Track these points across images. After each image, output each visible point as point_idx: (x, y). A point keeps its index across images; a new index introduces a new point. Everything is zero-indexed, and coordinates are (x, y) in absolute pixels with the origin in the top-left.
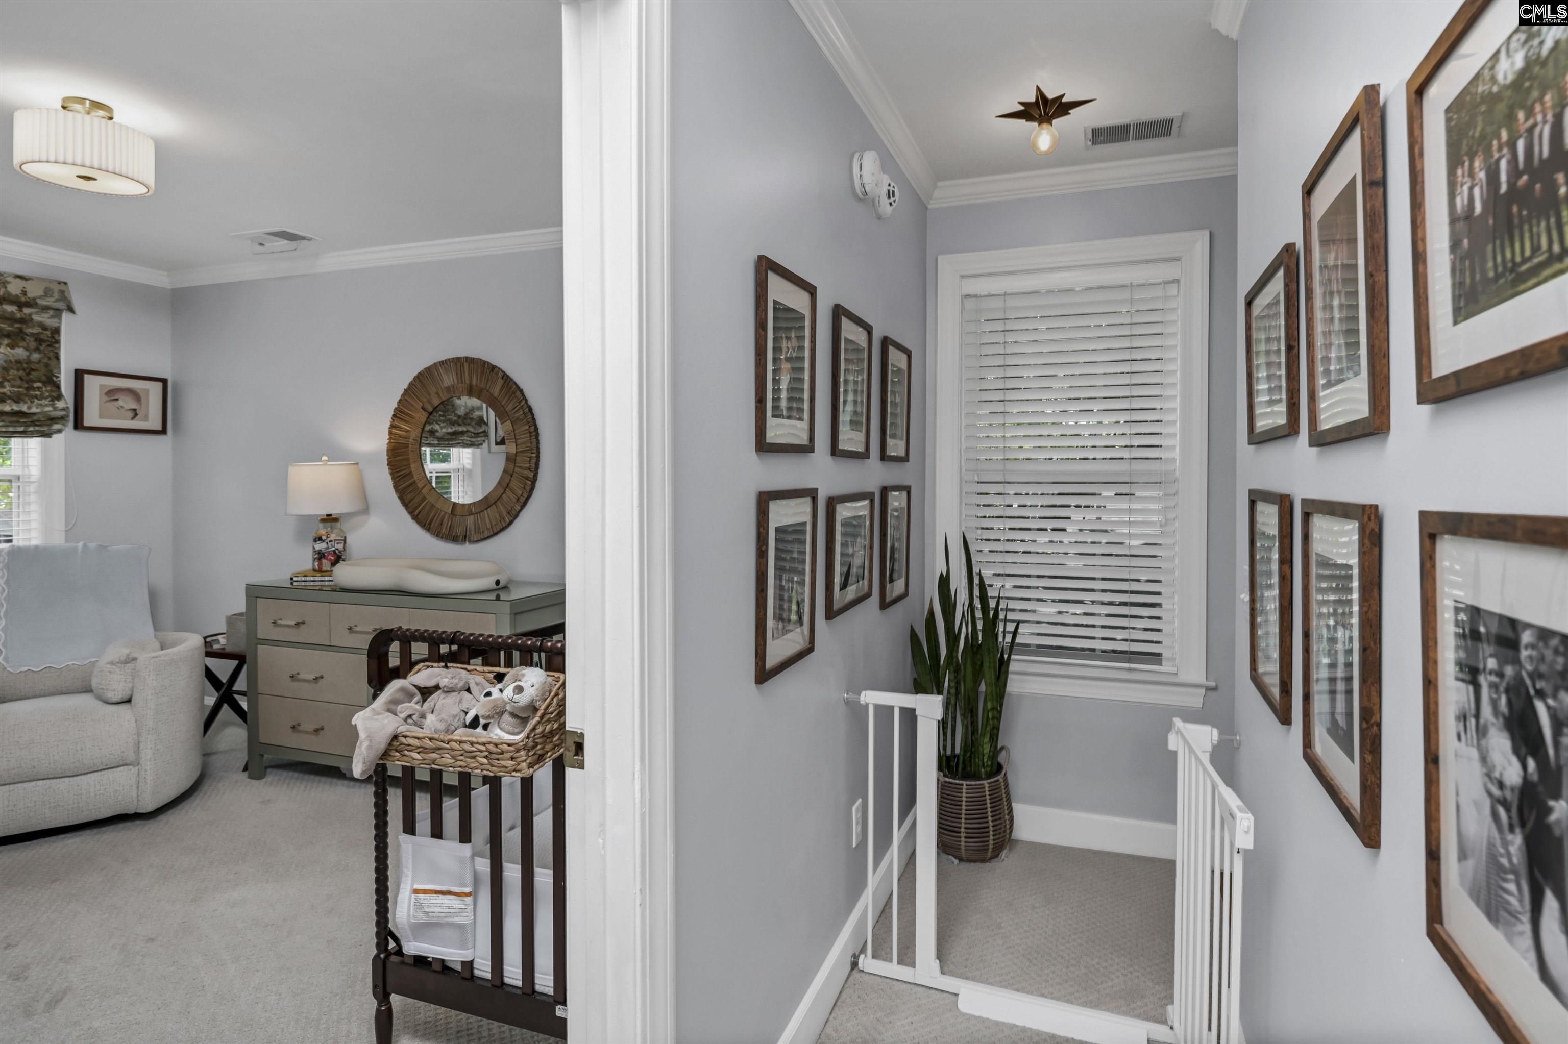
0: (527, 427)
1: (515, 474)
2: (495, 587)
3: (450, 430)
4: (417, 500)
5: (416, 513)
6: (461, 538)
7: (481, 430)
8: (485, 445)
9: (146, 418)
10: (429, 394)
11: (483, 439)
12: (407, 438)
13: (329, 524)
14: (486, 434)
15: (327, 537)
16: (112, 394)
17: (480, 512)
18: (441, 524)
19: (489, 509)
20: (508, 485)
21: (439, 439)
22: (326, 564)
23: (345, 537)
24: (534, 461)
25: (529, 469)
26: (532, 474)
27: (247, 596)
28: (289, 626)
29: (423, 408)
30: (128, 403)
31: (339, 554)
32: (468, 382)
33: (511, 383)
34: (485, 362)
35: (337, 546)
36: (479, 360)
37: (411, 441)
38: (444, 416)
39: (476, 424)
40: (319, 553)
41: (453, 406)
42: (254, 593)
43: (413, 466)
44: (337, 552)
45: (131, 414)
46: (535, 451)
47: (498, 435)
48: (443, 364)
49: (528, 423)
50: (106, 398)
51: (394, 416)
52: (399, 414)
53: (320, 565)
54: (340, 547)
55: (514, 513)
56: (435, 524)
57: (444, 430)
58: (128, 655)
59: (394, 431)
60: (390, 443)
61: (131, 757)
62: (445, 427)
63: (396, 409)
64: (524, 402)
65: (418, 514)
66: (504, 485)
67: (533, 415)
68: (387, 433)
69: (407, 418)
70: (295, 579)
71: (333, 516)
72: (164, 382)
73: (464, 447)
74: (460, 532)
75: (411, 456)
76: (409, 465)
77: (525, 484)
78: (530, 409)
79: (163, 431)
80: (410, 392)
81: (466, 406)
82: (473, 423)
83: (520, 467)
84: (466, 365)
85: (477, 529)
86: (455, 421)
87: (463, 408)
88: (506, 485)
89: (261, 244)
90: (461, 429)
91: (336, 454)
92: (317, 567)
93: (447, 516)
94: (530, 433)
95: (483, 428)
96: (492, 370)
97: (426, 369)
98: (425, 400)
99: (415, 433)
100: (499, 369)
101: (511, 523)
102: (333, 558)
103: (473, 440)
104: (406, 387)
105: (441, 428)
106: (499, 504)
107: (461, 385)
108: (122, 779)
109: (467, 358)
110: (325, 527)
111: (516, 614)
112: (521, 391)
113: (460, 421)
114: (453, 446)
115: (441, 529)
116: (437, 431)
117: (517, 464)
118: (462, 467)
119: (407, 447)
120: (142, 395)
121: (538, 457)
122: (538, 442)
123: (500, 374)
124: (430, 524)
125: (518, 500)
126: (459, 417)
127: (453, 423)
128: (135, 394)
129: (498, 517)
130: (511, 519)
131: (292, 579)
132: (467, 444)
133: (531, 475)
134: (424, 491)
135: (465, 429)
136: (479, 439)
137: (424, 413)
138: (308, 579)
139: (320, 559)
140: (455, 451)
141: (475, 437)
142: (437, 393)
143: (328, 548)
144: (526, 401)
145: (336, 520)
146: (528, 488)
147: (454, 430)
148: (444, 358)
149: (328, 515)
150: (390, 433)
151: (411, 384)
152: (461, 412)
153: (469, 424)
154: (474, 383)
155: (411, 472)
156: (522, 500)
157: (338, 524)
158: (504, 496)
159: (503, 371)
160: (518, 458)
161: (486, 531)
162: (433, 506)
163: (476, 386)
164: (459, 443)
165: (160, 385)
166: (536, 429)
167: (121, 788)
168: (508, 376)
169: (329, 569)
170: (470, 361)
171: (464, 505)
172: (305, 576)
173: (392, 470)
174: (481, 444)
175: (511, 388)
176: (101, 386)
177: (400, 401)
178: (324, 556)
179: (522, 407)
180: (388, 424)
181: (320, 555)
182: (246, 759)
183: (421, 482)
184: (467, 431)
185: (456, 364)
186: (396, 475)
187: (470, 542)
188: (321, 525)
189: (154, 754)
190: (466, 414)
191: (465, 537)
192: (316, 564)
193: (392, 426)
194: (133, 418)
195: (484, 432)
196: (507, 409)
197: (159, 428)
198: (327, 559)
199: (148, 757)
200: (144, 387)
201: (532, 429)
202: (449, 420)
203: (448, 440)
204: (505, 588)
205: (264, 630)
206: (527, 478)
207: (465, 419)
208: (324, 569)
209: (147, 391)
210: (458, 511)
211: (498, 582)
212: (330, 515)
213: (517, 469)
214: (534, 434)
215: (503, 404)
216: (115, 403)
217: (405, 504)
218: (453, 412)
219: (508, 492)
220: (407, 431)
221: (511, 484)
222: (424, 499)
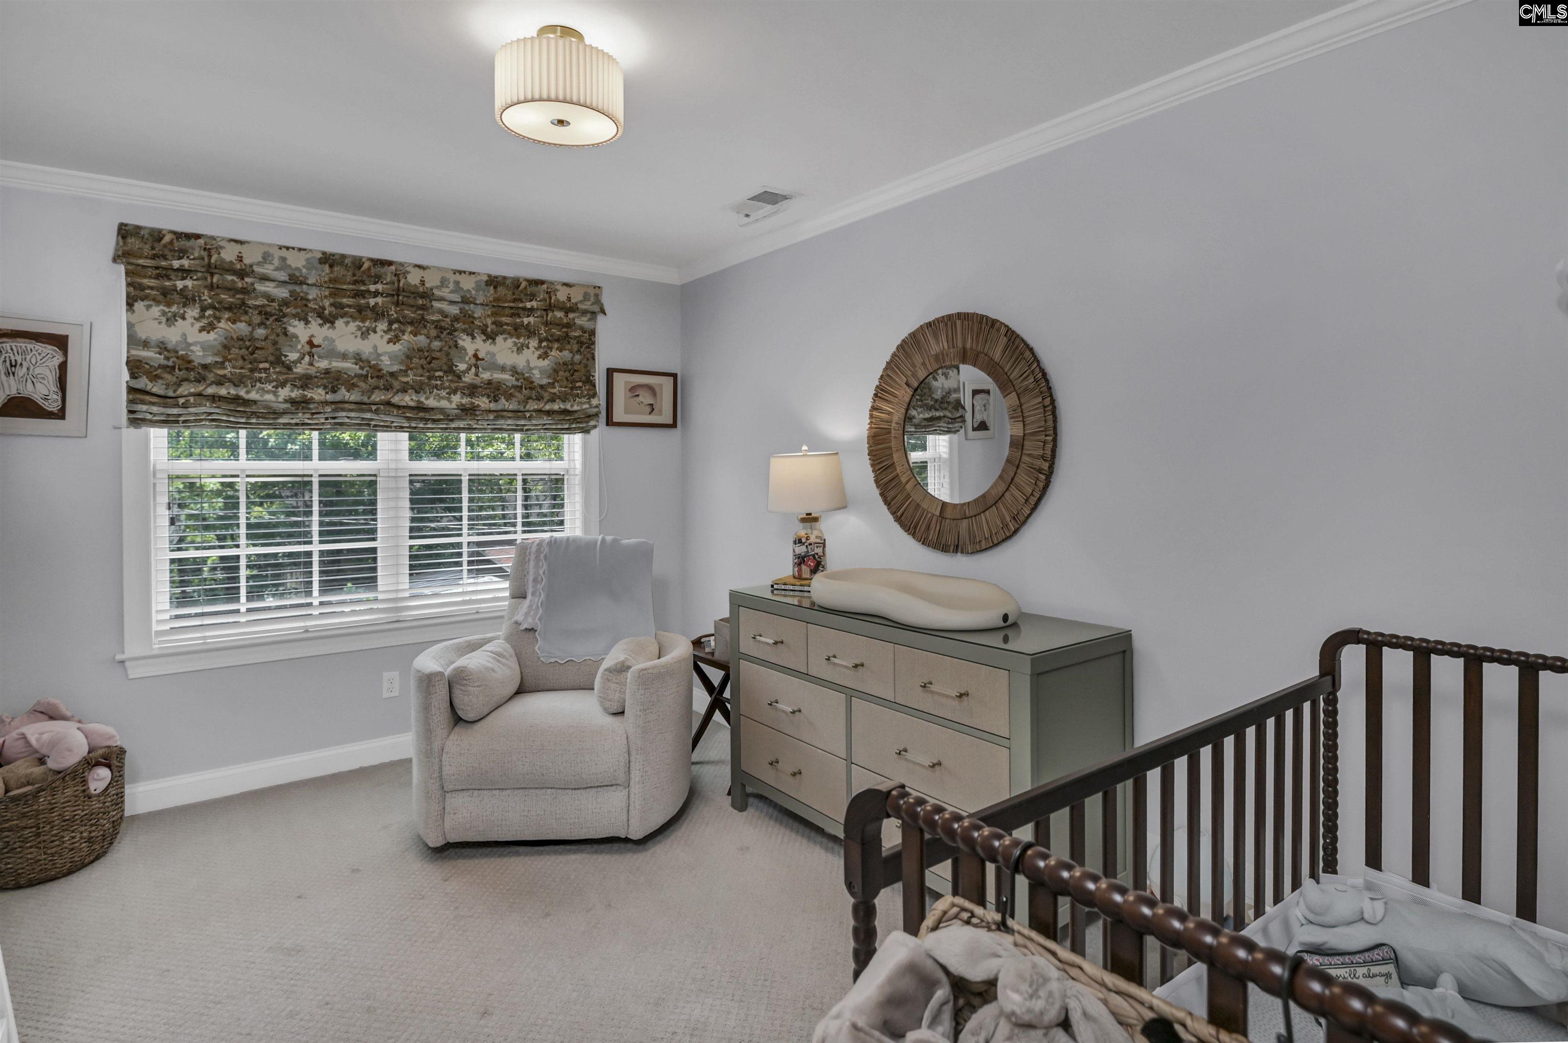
0: (1040, 399)
1: (1022, 465)
2: (1002, 624)
3: (927, 416)
4: (900, 498)
5: (899, 514)
6: (952, 548)
7: (959, 415)
8: (962, 431)
9: (660, 413)
10: (914, 366)
11: (960, 424)
12: (889, 422)
13: (808, 524)
14: (962, 419)
15: (807, 539)
16: (634, 390)
17: (975, 516)
18: (928, 528)
19: (987, 512)
20: (1012, 479)
21: (916, 426)
22: (806, 571)
23: (825, 540)
24: (1049, 446)
25: (1043, 457)
26: (1047, 465)
27: (730, 603)
28: (768, 644)
29: (907, 384)
30: (645, 398)
31: (819, 559)
32: (960, 345)
33: (1018, 340)
34: (982, 316)
35: (817, 550)
36: (974, 315)
37: (893, 425)
38: (922, 401)
39: (953, 408)
40: (799, 558)
41: (930, 389)
42: (738, 600)
43: (895, 456)
44: (817, 557)
45: (648, 409)
46: (1052, 432)
47: (975, 420)
48: (931, 326)
49: (1041, 393)
50: (630, 394)
51: (876, 395)
52: (880, 393)
53: (800, 571)
54: (819, 551)
55: (1022, 518)
56: (922, 527)
57: (921, 416)
58: (623, 662)
59: (875, 413)
60: (871, 428)
61: (622, 778)
62: (921, 412)
63: (877, 387)
64: (1035, 365)
65: (902, 515)
66: (1008, 480)
67: (1047, 381)
68: (868, 416)
69: (890, 398)
70: (776, 586)
71: (813, 515)
72: (675, 376)
73: (940, 434)
74: (951, 540)
75: (893, 443)
76: (891, 454)
77: (1037, 479)
78: (1044, 374)
79: (674, 425)
80: (892, 366)
81: (942, 388)
82: (950, 408)
83: (1029, 455)
84: (959, 323)
85: (973, 540)
86: (932, 405)
87: (940, 391)
88: (1010, 480)
89: (747, 216)
90: (938, 414)
91: (817, 442)
92: (797, 574)
93: (935, 519)
94: (1045, 407)
95: (961, 412)
96: (992, 326)
97: (910, 335)
98: (909, 373)
99: (898, 416)
100: (1001, 323)
101: (1016, 531)
102: (812, 564)
103: (950, 426)
104: (888, 358)
105: (919, 414)
106: (1000, 504)
107: (951, 350)
108: (615, 799)
109: (959, 315)
110: (804, 528)
111: (1039, 674)
112: (1031, 350)
113: (937, 406)
114: (929, 433)
115: (928, 535)
116: (914, 417)
117: (1024, 452)
118: (938, 456)
119: (890, 432)
120: (657, 389)
121: (1055, 441)
122: (1055, 420)
123: (1003, 330)
124: (915, 528)
125: (1027, 501)
126: (936, 401)
127: (930, 408)
128: (650, 389)
129: (999, 523)
130: (1017, 526)
131: (772, 586)
132: (944, 431)
133: (1045, 466)
134: (909, 487)
135: (942, 414)
136: (956, 425)
137: (907, 389)
138: (787, 587)
139: (800, 564)
140: (930, 438)
141: (952, 423)
142: (924, 364)
143: (808, 552)
144: (1038, 362)
145: (816, 520)
146: (1041, 485)
147: (931, 415)
148: (931, 319)
149: (807, 514)
150: (871, 416)
151: (894, 355)
152: (938, 395)
153: (946, 409)
154: (968, 346)
155: (894, 463)
156: (1033, 500)
157: (817, 524)
158: (1007, 495)
159: (1006, 326)
160: (1026, 443)
161: (983, 542)
162: (918, 505)
163: (971, 349)
164: (936, 430)
165: (671, 379)
166: (1053, 401)
167: (614, 810)
168: (1013, 332)
169: (808, 576)
170: (964, 317)
171: (955, 505)
172: (785, 584)
173: (873, 460)
174: (958, 431)
175: (1017, 347)
176: (626, 383)
177: (882, 377)
178: (804, 561)
179: (1033, 372)
180: (869, 405)
181: (801, 560)
182: (730, 784)
183: (904, 476)
184: (944, 416)
185: (946, 324)
186: (877, 468)
187: (962, 552)
188: (801, 525)
189: (642, 776)
190: (943, 398)
191: (957, 546)
192: (796, 569)
193: (873, 408)
194: (650, 413)
195: (961, 417)
196: (1011, 377)
197: (671, 422)
198: (806, 565)
199: (637, 780)
200: (659, 382)
201: (1047, 401)
202: (926, 405)
203: (925, 427)
204: (1015, 625)
205: (746, 645)
206: (1040, 471)
207: (942, 403)
208: (804, 576)
209: (661, 386)
210: (949, 514)
211: (1005, 618)
212: (810, 514)
213: (1025, 459)
214: (1050, 408)
215: (1006, 370)
216: (637, 399)
217: (887, 503)
218: (930, 396)
219: (1013, 489)
220: (889, 413)
221: (1016, 479)
222: (908, 496)
